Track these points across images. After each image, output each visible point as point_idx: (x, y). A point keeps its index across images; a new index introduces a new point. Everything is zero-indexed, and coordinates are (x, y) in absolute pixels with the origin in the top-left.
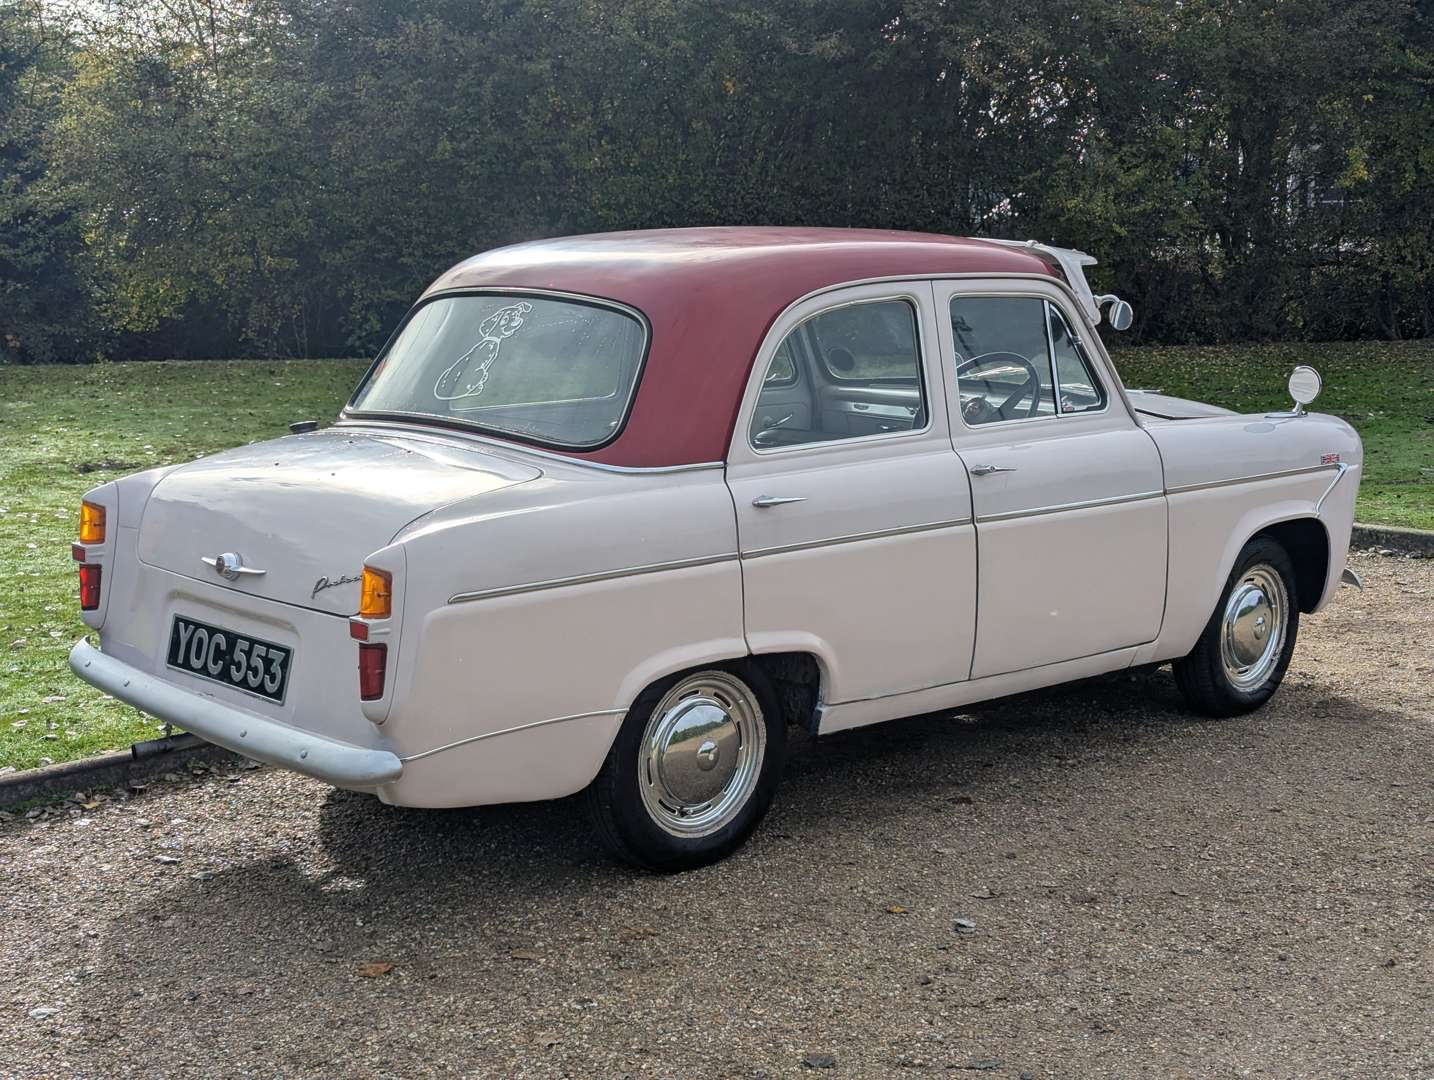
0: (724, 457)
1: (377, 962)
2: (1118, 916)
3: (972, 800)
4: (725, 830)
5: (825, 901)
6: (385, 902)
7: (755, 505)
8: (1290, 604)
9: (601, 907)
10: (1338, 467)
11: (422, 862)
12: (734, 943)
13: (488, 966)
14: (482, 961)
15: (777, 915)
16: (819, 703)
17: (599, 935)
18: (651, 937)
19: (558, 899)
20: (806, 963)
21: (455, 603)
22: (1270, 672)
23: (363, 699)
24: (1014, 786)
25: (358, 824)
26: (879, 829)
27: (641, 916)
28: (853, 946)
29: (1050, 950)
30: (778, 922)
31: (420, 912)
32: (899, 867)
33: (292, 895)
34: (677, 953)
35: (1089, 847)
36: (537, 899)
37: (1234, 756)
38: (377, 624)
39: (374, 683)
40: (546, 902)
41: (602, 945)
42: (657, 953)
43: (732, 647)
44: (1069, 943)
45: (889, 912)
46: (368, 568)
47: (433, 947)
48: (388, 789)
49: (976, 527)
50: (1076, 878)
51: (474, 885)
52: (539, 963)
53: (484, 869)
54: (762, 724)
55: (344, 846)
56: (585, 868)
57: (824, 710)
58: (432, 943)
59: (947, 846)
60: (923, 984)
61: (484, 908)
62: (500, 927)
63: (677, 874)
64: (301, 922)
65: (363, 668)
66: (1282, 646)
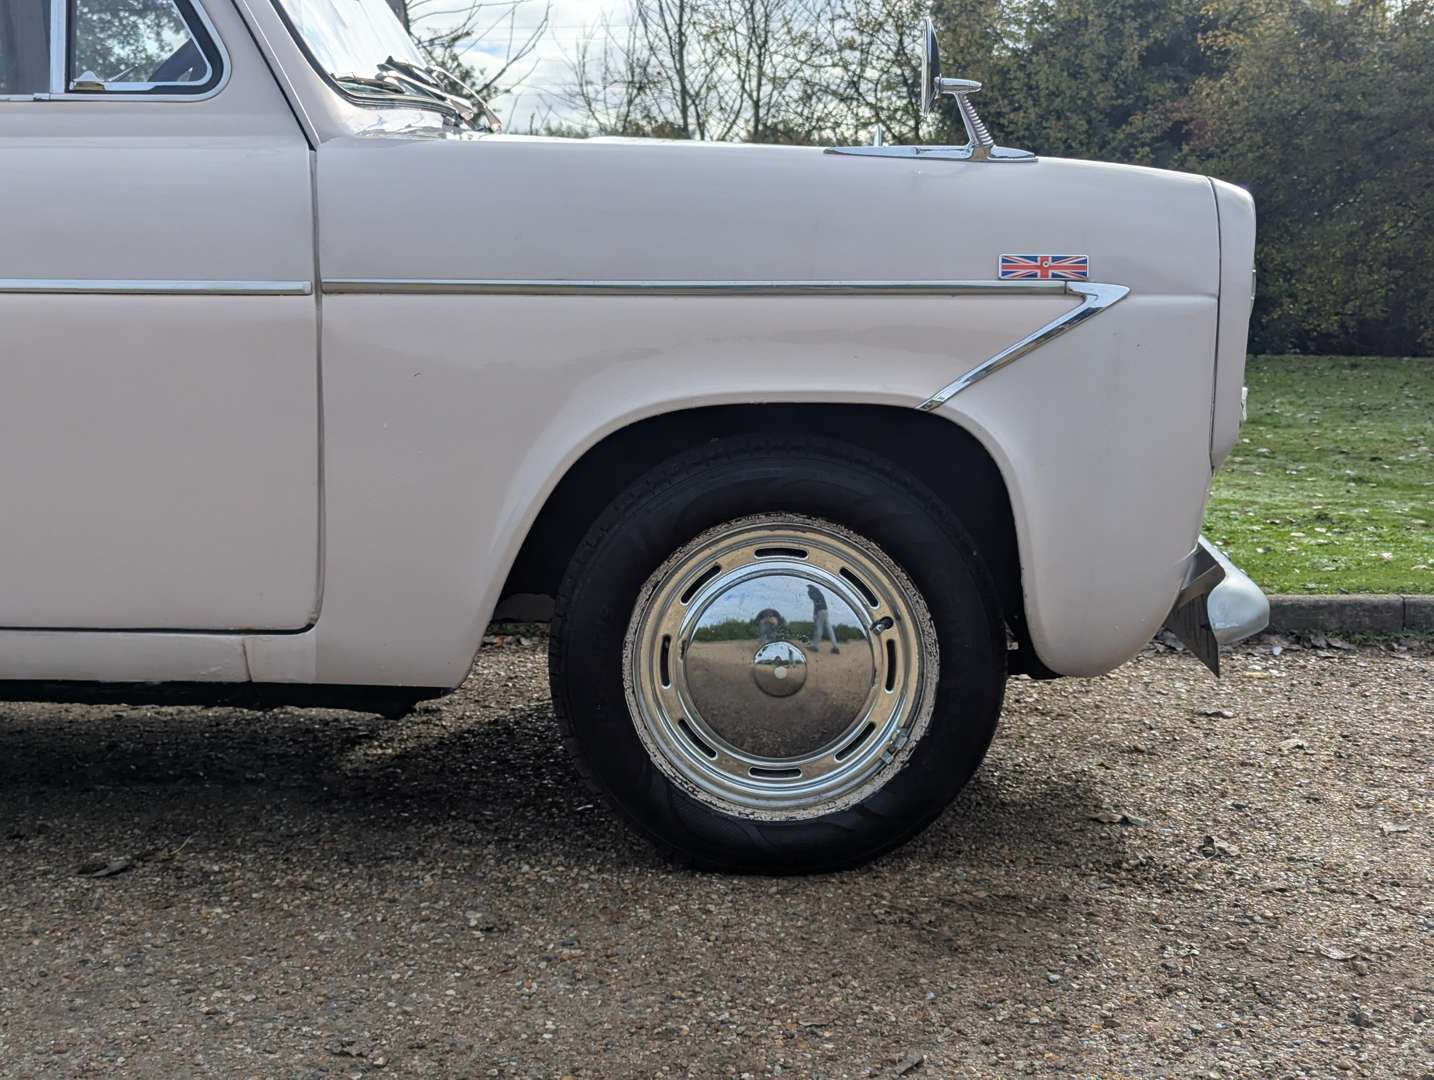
22: (869, 789)
66: (918, 733)
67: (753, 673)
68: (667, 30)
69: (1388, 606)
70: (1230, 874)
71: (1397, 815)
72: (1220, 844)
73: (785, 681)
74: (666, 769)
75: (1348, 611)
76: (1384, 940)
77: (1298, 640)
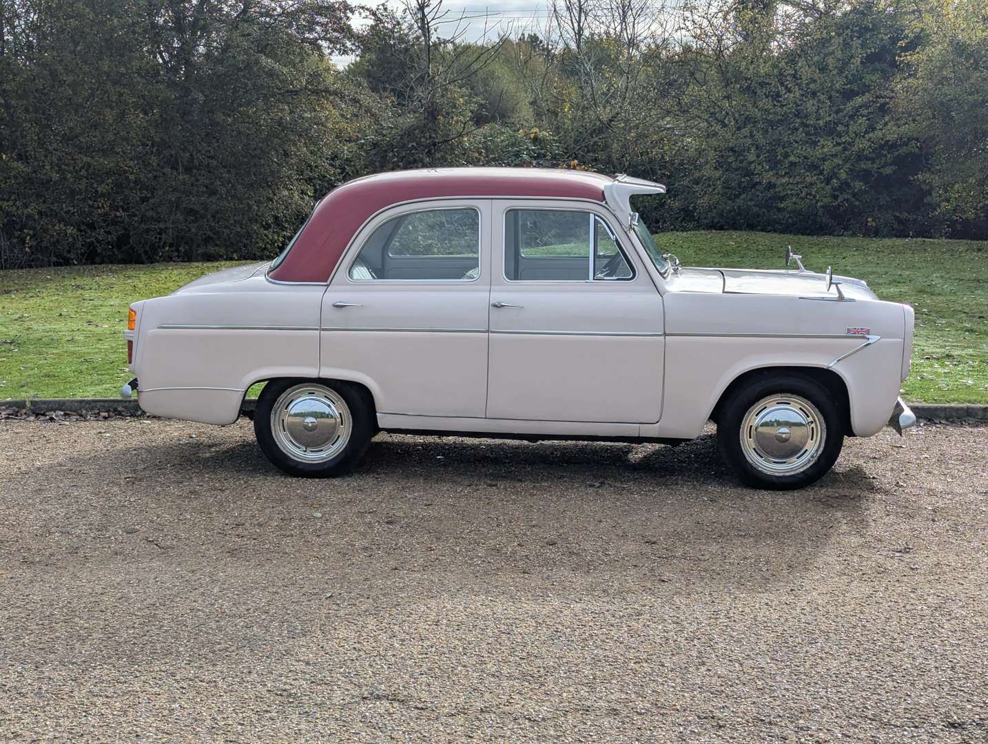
0: (327, 281)
4: (325, 463)
7: (334, 305)
8: (827, 426)
21: (161, 328)
22: (805, 467)
49: (489, 335)
54: (350, 416)
57: (378, 415)
66: (820, 452)
67: (776, 436)
68: (574, 29)
69: (962, 408)
70: (904, 491)
71: (953, 477)
72: (900, 483)
73: (785, 438)
74: (750, 461)
75: (948, 410)
76: (943, 506)
77: (929, 420)
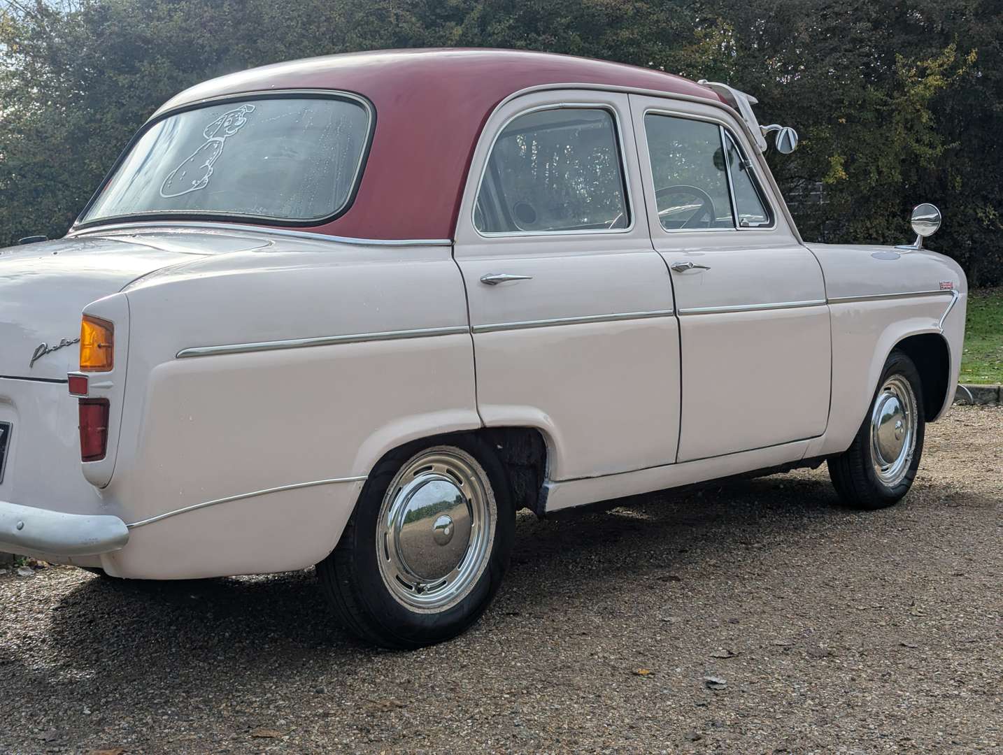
0: (451, 235)
1: (105, 749)
2: (860, 667)
3: (680, 578)
4: (460, 605)
5: (569, 667)
6: (116, 690)
7: (482, 281)
8: (918, 412)
9: (342, 684)
10: (952, 294)
11: (156, 651)
12: (486, 710)
13: (227, 746)
14: (219, 742)
15: (525, 683)
16: (546, 480)
17: (343, 710)
18: (398, 709)
19: (297, 679)
20: (566, 726)
21: (184, 357)
22: (906, 470)
23: (83, 461)
24: (714, 566)
25: (91, 622)
26: (602, 604)
27: (385, 690)
28: (609, 708)
29: (810, 702)
30: (527, 688)
31: (153, 698)
32: (631, 634)
33: (17, 689)
34: (428, 722)
35: (804, 611)
36: (275, 680)
37: (896, 536)
38: (100, 376)
39: (96, 442)
40: (284, 681)
41: (347, 719)
42: (408, 724)
43: (465, 419)
44: (825, 693)
45: (636, 674)
46: (87, 318)
47: (166, 731)
48: (113, 557)
49: (678, 319)
50: (804, 637)
51: (209, 669)
52: (282, 741)
53: (218, 655)
54: (493, 501)
55: (74, 642)
56: (322, 651)
57: (551, 486)
58: (165, 726)
59: (670, 615)
60: (694, 740)
61: (221, 690)
62: (238, 708)
63: (415, 650)
64: (23, 714)
65: (83, 428)
66: (913, 448)
